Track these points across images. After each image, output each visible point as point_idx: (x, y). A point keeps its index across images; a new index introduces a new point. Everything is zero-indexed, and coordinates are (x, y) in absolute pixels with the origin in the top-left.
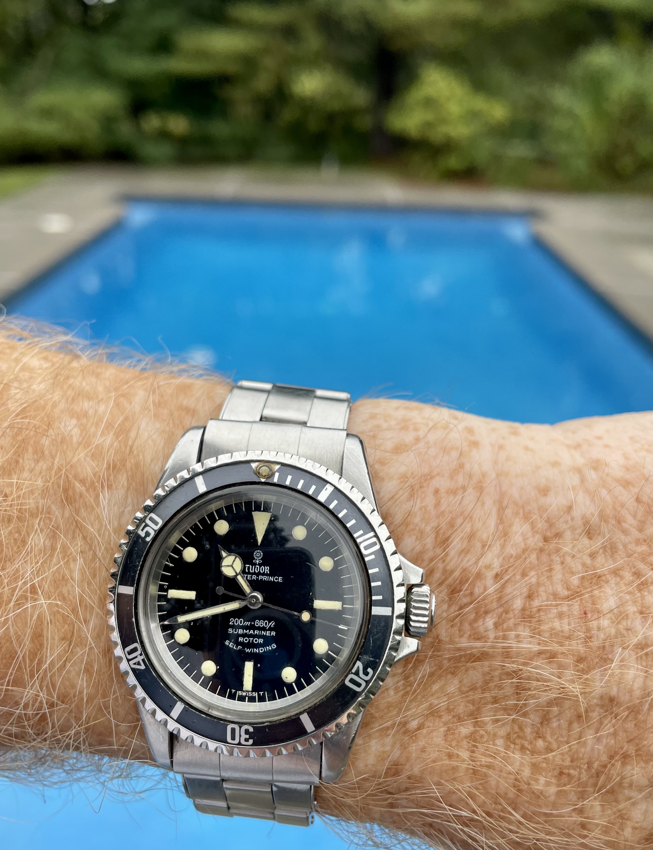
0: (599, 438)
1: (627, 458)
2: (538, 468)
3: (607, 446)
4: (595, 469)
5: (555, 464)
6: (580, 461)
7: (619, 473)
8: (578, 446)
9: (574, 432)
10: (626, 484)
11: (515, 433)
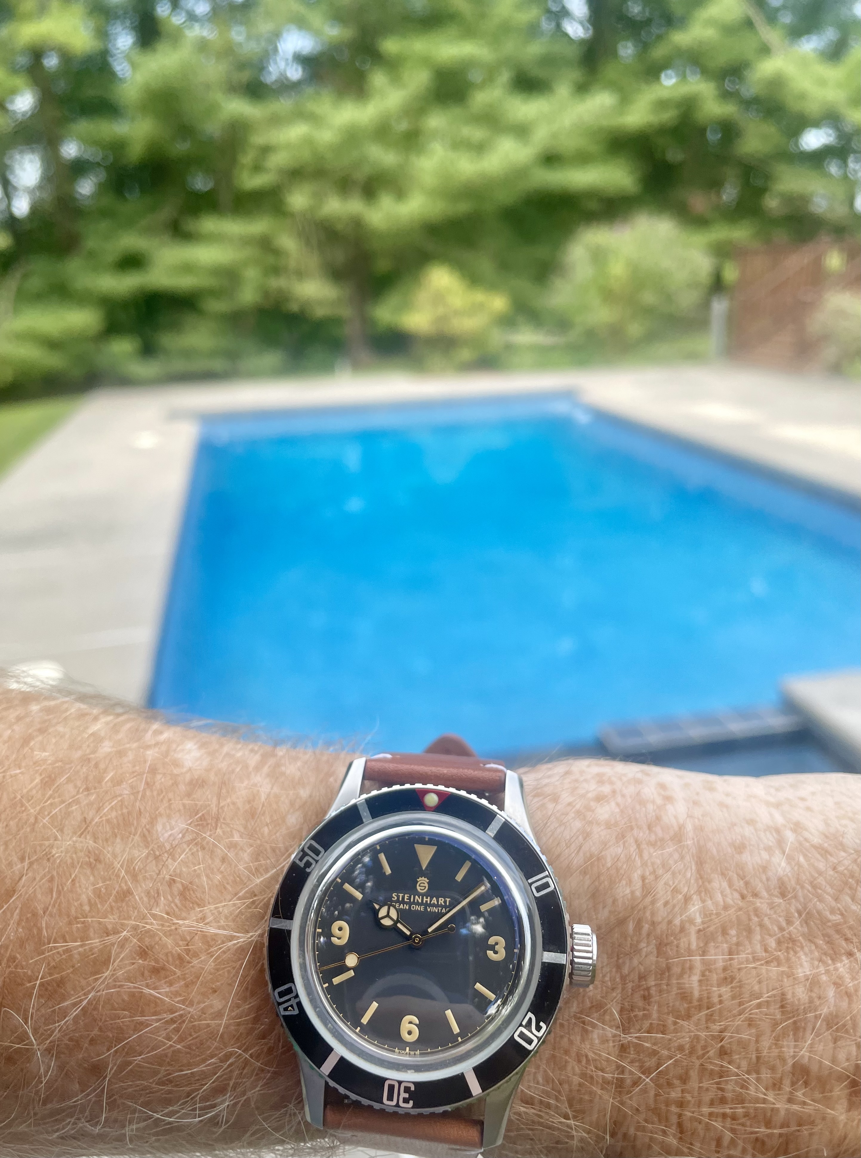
0: (803, 799)
1: (827, 825)
2: (734, 825)
3: (809, 809)
4: (794, 831)
5: (751, 822)
6: (780, 820)
7: (816, 840)
8: (778, 805)
9: (777, 790)
10: (824, 852)
11: (712, 789)
